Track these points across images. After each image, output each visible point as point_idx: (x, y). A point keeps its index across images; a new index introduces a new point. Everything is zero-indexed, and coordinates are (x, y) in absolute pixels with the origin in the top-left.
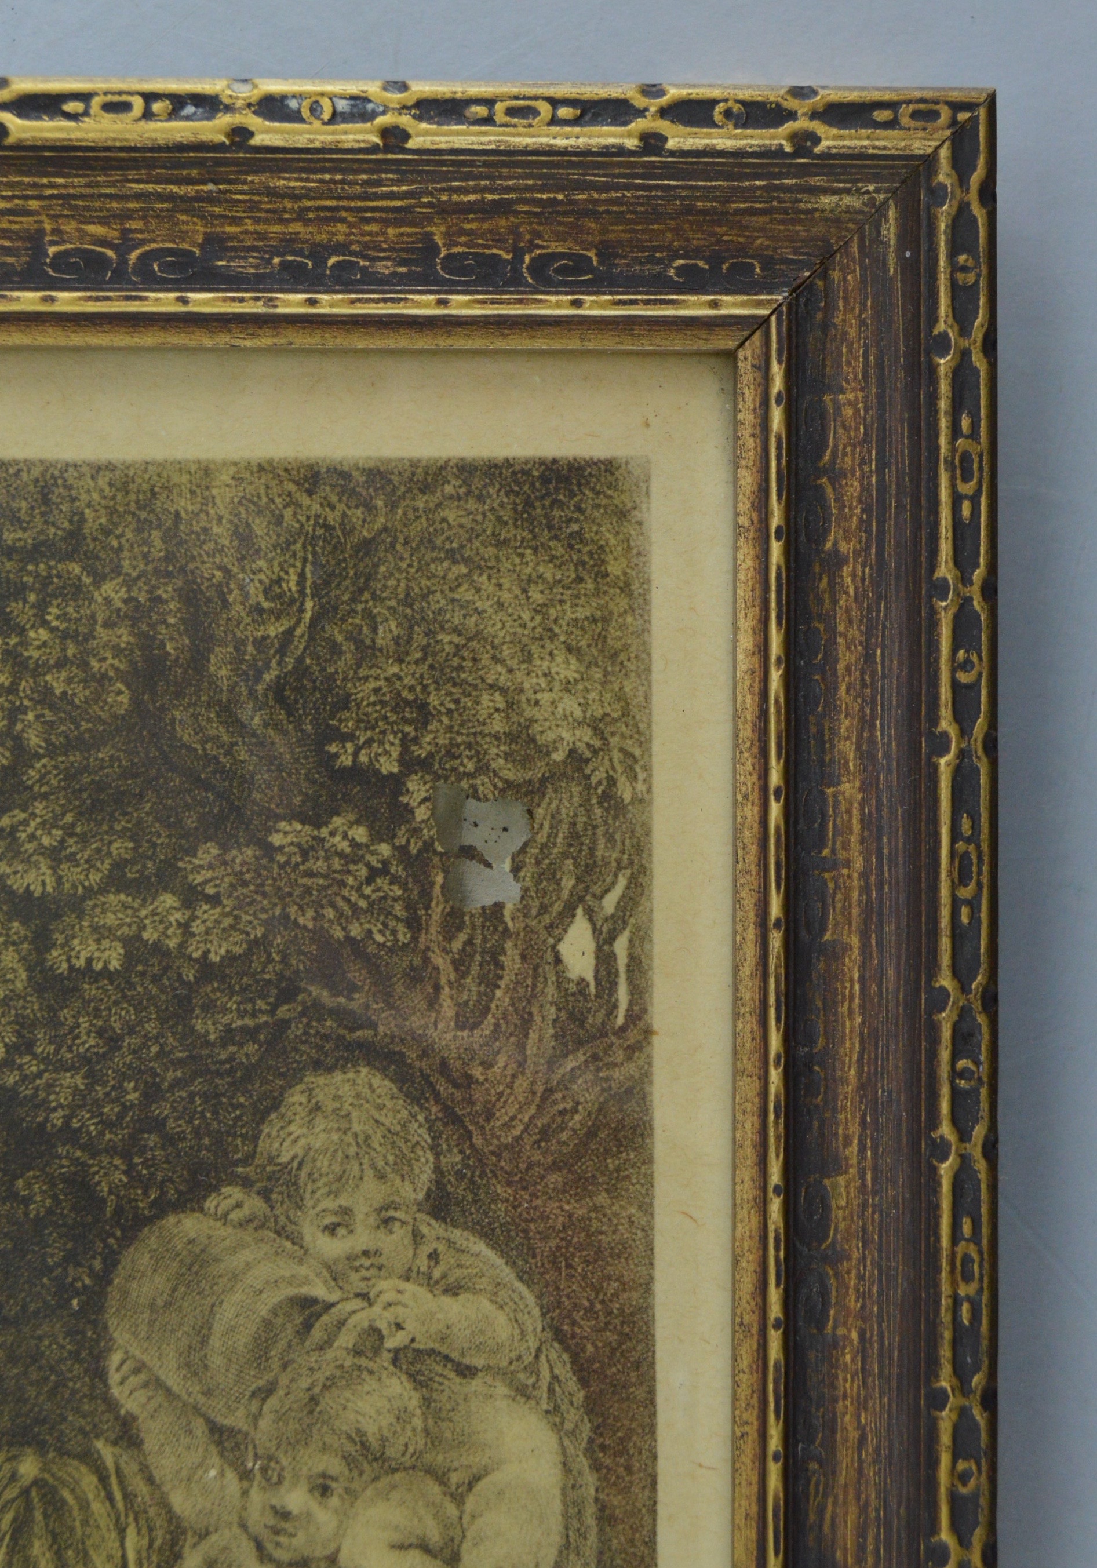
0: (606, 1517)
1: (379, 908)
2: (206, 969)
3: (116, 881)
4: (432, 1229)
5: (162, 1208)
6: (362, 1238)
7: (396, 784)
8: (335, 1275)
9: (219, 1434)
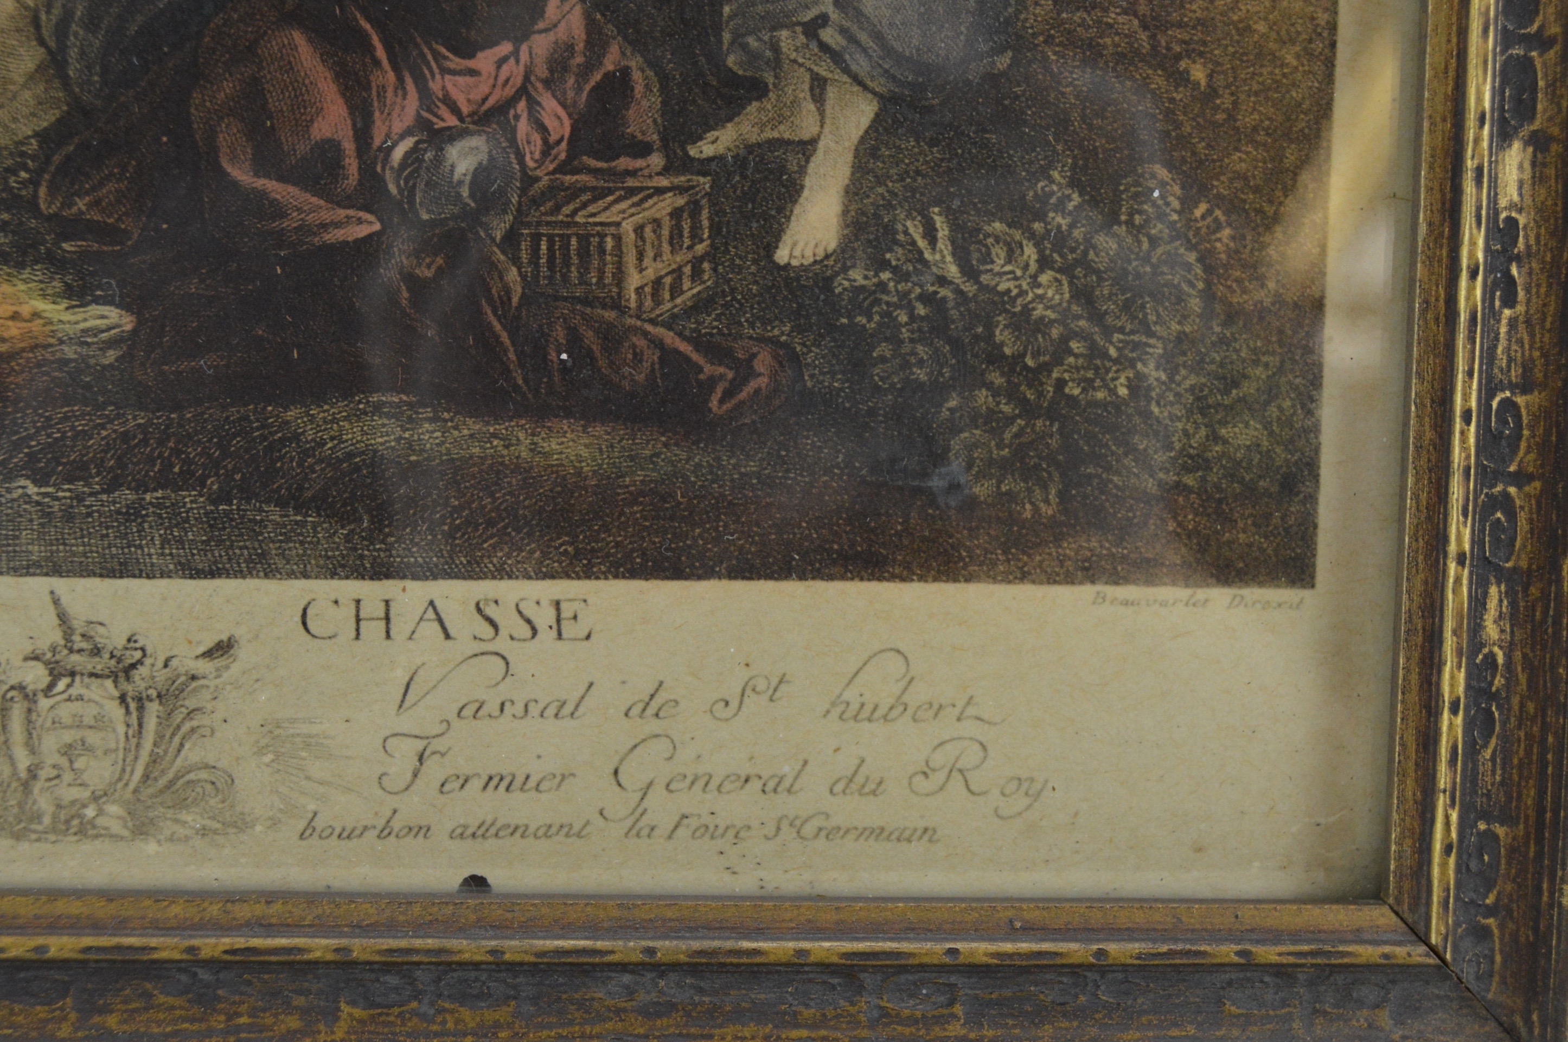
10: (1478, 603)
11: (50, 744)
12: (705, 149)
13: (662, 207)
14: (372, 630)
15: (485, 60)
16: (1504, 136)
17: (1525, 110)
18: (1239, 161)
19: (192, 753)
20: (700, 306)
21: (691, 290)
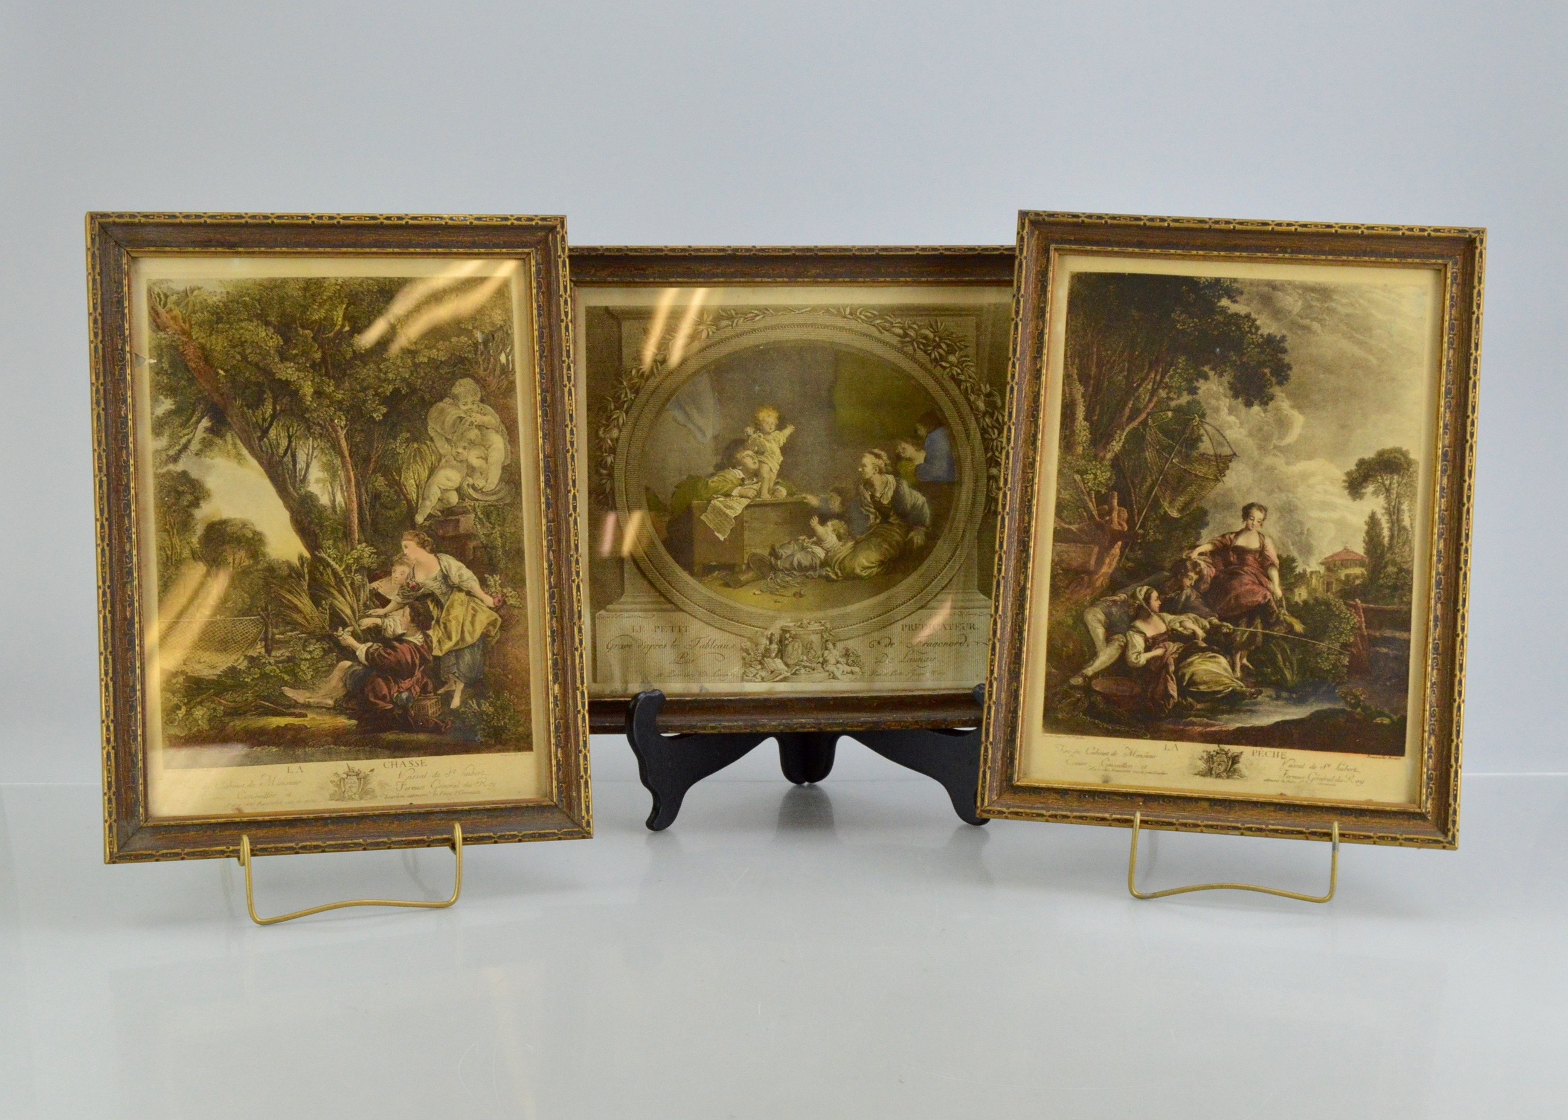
0: (512, 453)
1: (469, 352)
2: (441, 362)
3: (426, 347)
4: (481, 405)
5: (436, 402)
6: (469, 406)
7: (471, 331)
8: (465, 412)
9: (447, 440)
10: (557, 751)
11: (347, 786)
12: (440, 692)
13: (433, 701)
14: (394, 766)
15: (407, 681)
16: (554, 683)
17: (558, 679)
18: (517, 689)
19: (368, 786)
20: (440, 715)
21: (439, 713)
